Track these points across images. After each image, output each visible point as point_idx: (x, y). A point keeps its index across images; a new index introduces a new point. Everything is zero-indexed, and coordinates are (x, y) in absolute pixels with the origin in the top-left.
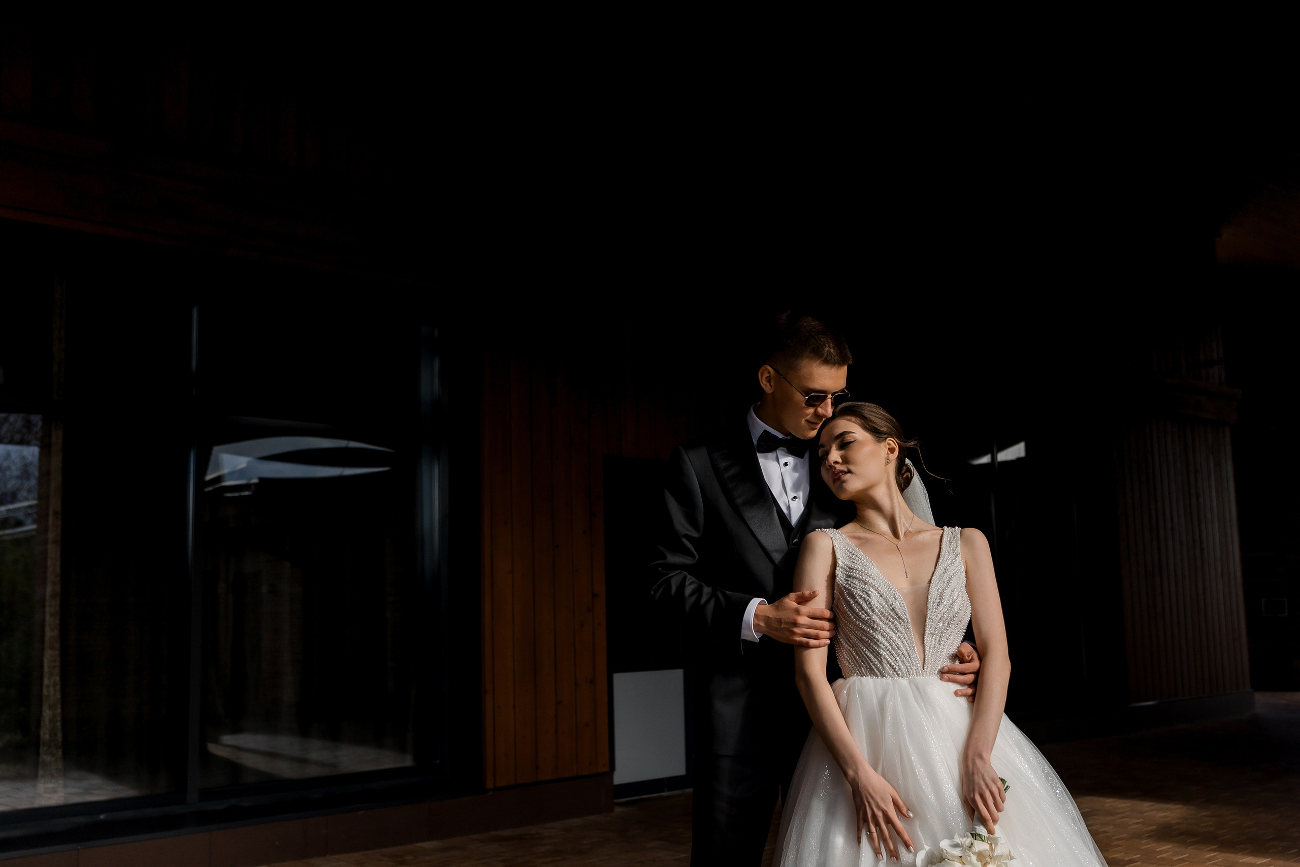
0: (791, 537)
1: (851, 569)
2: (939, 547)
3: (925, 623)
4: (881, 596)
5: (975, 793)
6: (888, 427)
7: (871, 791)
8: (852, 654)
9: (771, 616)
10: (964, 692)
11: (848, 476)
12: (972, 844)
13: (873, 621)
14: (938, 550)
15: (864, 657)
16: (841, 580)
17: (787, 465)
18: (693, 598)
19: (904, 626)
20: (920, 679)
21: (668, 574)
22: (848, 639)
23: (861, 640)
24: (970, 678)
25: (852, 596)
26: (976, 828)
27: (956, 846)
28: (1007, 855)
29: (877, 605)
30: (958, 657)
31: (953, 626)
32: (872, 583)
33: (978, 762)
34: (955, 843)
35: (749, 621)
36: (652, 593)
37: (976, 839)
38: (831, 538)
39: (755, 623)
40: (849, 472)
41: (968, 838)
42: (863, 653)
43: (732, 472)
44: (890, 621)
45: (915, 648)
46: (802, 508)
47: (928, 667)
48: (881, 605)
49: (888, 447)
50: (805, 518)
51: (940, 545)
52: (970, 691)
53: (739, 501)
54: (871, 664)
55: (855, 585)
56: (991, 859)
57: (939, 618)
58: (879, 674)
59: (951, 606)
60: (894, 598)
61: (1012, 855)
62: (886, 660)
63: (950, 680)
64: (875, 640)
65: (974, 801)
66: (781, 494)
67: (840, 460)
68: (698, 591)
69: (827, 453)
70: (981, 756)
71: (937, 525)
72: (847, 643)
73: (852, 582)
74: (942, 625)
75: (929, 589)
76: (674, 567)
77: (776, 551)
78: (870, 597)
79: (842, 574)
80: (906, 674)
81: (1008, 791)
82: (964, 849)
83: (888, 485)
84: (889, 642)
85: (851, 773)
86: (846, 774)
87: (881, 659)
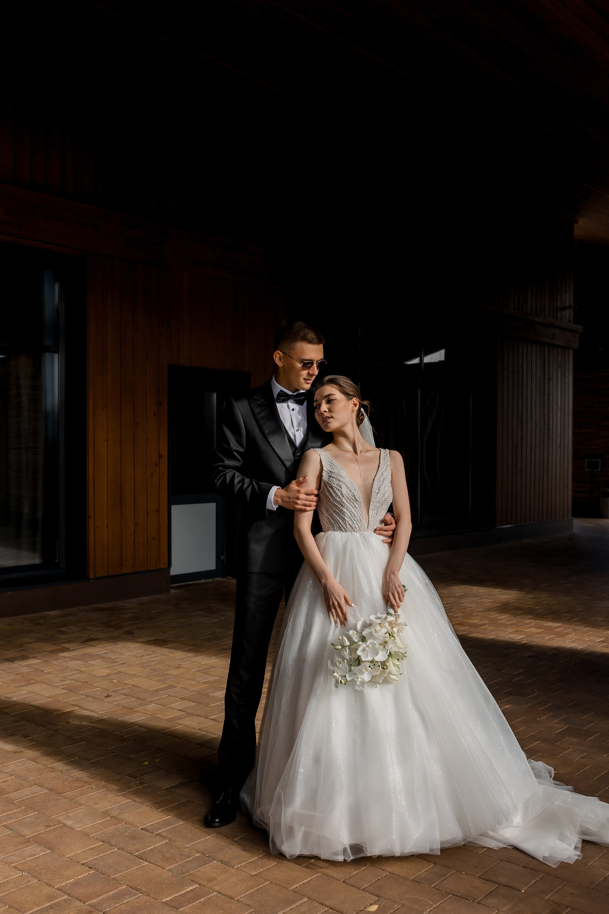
0: (296, 452)
1: (331, 472)
2: (379, 460)
3: (370, 503)
4: (348, 488)
5: (389, 592)
6: (354, 392)
7: (333, 591)
8: (329, 519)
9: (284, 495)
10: (387, 541)
11: (331, 420)
12: (386, 617)
13: (343, 502)
14: (379, 462)
15: (336, 521)
16: (326, 478)
17: (294, 410)
18: (239, 485)
19: (359, 505)
20: (366, 533)
21: (226, 471)
22: (327, 511)
23: (335, 512)
24: (391, 533)
25: (332, 487)
26: (388, 610)
27: (378, 618)
28: (404, 624)
29: (345, 493)
30: (384, 522)
31: (384, 505)
32: (343, 481)
33: (392, 576)
34: (378, 617)
35: (271, 499)
36: (216, 481)
37: (388, 615)
38: (319, 455)
39: (274, 499)
40: (332, 417)
41: (384, 614)
42: (336, 519)
43: (262, 415)
44: (351, 502)
45: (364, 517)
46: (303, 436)
47: (370, 528)
48: (348, 493)
49: (353, 403)
50: (304, 443)
51: (380, 459)
52: (390, 540)
53: (266, 432)
54: (340, 525)
55: (333, 482)
56: (396, 625)
57: (377, 501)
58: (344, 530)
59: (384, 495)
60: (354, 489)
61: (406, 624)
62: (348, 523)
63: (379, 534)
64: (343, 512)
65: (388, 596)
66: (290, 427)
67: (327, 410)
68: (242, 481)
69: (320, 405)
70: (394, 573)
71: (376, 447)
72: (327, 513)
73: (332, 480)
74: (378, 504)
75: (373, 485)
76: (228, 467)
77: (287, 460)
78: (342, 489)
79: (326, 475)
80: (359, 531)
81: (406, 592)
82: (382, 620)
83: (352, 424)
84: (350, 513)
85: (323, 581)
86: (320, 582)
87: (345, 522)
